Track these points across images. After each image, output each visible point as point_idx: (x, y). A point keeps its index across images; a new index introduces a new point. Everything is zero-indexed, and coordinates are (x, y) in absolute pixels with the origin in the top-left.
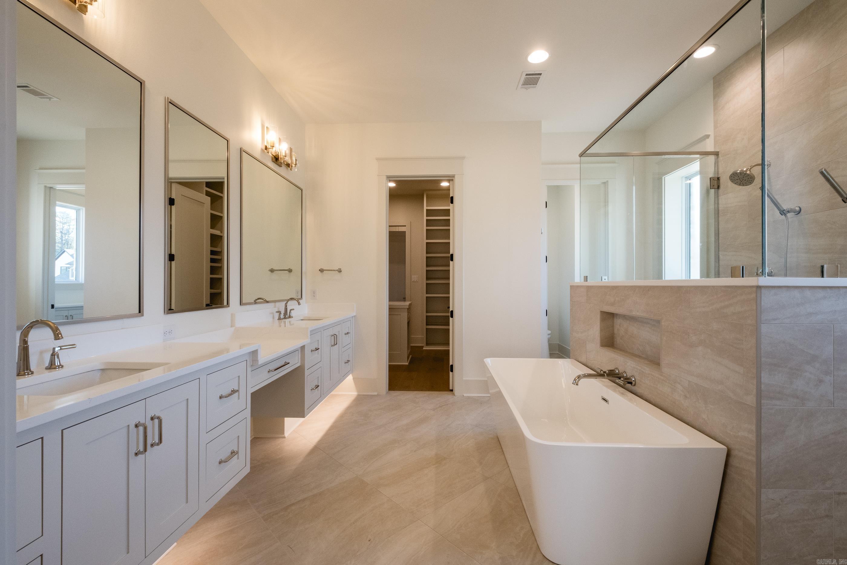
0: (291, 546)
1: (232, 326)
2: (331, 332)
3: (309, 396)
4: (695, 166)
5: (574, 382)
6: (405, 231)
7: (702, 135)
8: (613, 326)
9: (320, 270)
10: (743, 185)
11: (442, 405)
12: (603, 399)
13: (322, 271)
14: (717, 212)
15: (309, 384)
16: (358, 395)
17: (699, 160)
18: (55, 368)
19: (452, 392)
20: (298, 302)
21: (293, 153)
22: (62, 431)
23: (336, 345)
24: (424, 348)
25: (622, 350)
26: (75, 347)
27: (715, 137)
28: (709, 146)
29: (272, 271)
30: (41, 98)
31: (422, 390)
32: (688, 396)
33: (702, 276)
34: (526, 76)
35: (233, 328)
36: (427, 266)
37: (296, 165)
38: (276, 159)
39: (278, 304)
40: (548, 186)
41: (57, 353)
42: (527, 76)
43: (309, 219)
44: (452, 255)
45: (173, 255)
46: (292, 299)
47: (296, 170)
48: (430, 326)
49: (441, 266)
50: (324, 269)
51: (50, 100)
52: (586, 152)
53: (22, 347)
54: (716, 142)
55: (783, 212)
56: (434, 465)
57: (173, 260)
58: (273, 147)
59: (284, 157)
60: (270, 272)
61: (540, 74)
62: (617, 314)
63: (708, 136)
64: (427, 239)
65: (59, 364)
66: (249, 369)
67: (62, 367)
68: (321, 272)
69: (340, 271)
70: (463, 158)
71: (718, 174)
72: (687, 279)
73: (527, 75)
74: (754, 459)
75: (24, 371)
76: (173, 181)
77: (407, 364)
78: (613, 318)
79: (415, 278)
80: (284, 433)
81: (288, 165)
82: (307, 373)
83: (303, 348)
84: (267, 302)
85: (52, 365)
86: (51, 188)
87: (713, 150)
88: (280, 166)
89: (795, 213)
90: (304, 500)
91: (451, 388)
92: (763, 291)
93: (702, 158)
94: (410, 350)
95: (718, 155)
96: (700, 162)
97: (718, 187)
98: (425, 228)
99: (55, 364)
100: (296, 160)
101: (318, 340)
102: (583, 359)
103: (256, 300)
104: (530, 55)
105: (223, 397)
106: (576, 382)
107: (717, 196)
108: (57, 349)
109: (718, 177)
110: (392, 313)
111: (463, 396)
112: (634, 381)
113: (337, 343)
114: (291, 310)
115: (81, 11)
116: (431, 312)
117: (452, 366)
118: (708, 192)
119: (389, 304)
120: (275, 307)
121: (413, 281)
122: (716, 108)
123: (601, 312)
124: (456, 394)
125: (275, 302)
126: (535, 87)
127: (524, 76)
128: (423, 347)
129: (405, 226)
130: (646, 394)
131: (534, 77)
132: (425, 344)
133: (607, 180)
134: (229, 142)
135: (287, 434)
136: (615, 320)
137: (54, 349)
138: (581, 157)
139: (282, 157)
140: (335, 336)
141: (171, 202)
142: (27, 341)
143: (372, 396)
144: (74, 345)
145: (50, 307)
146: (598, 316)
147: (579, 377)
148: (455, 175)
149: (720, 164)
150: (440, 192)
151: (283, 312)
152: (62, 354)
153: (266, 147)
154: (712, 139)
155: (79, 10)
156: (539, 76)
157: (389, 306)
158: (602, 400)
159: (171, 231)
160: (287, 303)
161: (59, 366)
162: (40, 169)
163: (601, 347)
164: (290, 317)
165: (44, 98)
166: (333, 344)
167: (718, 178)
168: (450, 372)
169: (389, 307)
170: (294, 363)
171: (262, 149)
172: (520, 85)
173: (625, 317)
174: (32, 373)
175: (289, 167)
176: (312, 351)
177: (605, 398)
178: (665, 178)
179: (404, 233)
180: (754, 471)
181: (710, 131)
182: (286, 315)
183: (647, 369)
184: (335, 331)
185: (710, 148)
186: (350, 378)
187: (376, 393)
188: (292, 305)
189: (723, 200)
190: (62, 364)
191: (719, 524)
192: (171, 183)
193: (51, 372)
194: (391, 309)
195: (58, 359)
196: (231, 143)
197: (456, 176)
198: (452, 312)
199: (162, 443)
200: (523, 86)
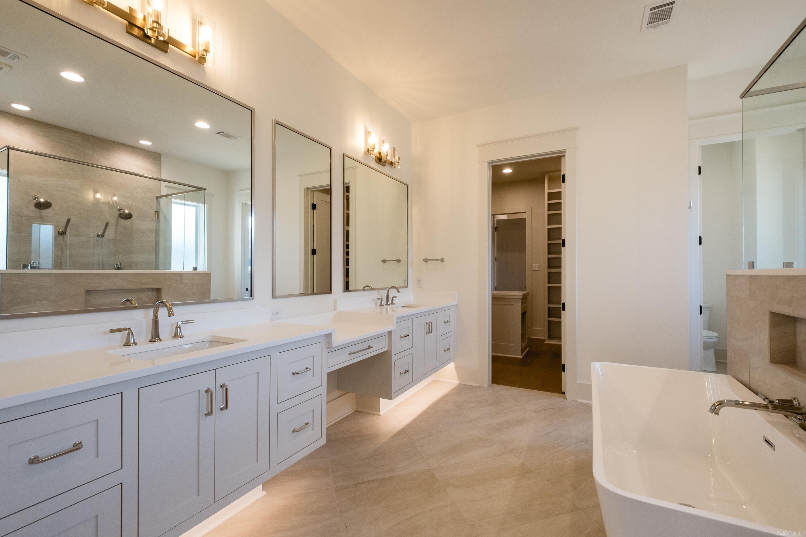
0: (347, 525)
1: (335, 310)
2: (426, 320)
3: (396, 380)
6: (526, 218)
8: (795, 335)
9: (423, 260)
12: (766, 440)
13: (426, 260)
15: (396, 368)
16: (460, 384)
18: (178, 338)
19: (563, 395)
20: (398, 291)
21: (396, 152)
22: (139, 389)
23: (430, 332)
24: (545, 342)
26: (193, 322)
29: (384, 261)
30: (231, 139)
34: (652, 11)
35: (335, 312)
36: (549, 253)
37: (398, 162)
38: (379, 160)
39: (381, 291)
40: (702, 146)
41: (180, 326)
42: (654, 11)
43: (415, 212)
44: (564, 241)
45: (315, 250)
46: (393, 287)
47: (399, 167)
48: (552, 318)
49: (556, 253)
50: (428, 259)
51: (236, 139)
52: (750, 91)
53: (154, 321)
56: (516, 476)
57: (315, 254)
58: (374, 148)
59: (386, 156)
60: (382, 262)
61: (673, 3)
62: (799, 318)
64: (549, 224)
65: (180, 335)
66: (325, 351)
67: (183, 337)
68: (426, 262)
69: (442, 260)
70: (576, 129)
73: (652, 9)
75: (155, 338)
76: (314, 189)
77: (521, 357)
78: (794, 323)
79: (536, 266)
80: (379, 411)
81: (392, 164)
82: (394, 358)
83: (390, 333)
84: (373, 289)
85: (176, 335)
86: (246, 203)
88: (384, 166)
90: (374, 481)
91: (563, 390)
94: (526, 343)
98: (546, 213)
99: (178, 335)
100: (399, 158)
101: (409, 327)
102: (745, 378)
103: (365, 287)
105: (295, 374)
106: (715, 408)
108: (179, 323)
111: (577, 401)
113: (432, 331)
114: (393, 298)
115: (201, 63)
117: (564, 365)
120: (379, 294)
121: (535, 270)
123: (770, 312)
124: (568, 398)
125: (379, 289)
126: (668, 22)
127: (648, 12)
128: (544, 340)
129: (525, 212)
131: (663, 9)
132: (547, 337)
134: (332, 150)
135: (382, 412)
136: (798, 327)
137: (178, 323)
138: (744, 99)
139: (384, 157)
140: (430, 324)
141: (314, 207)
142: (158, 316)
143: (473, 387)
144: (193, 320)
145: (246, 290)
146: (767, 319)
147: (721, 403)
151: (385, 299)
152: (182, 327)
153: (368, 149)
155: (199, 63)
156: (671, 6)
157: (492, 295)
158: (763, 443)
159: (314, 230)
160: (388, 291)
161: (180, 336)
162: (240, 191)
163: (771, 364)
164: (392, 304)
165: (233, 139)
166: (428, 332)
168: (562, 372)
170: (378, 348)
171: (365, 153)
172: (645, 26)
174: (161, 340)
175: (393, 165)
176: (400, 337)
177: (768, 440)
179: (524, 219)
182: (389, 302)
184: (431, 319)
186: (451, 366)
187: (477, 385)
188: (393, 293)
190: (183, 334)
192: (314, 191)
193: (175, 340)
194: (501, 299)
195: (180, 330)
196: (333, 150)
197: (567, 151)
198: (564, 304)
199: (228, 408)
200: (649, 25)
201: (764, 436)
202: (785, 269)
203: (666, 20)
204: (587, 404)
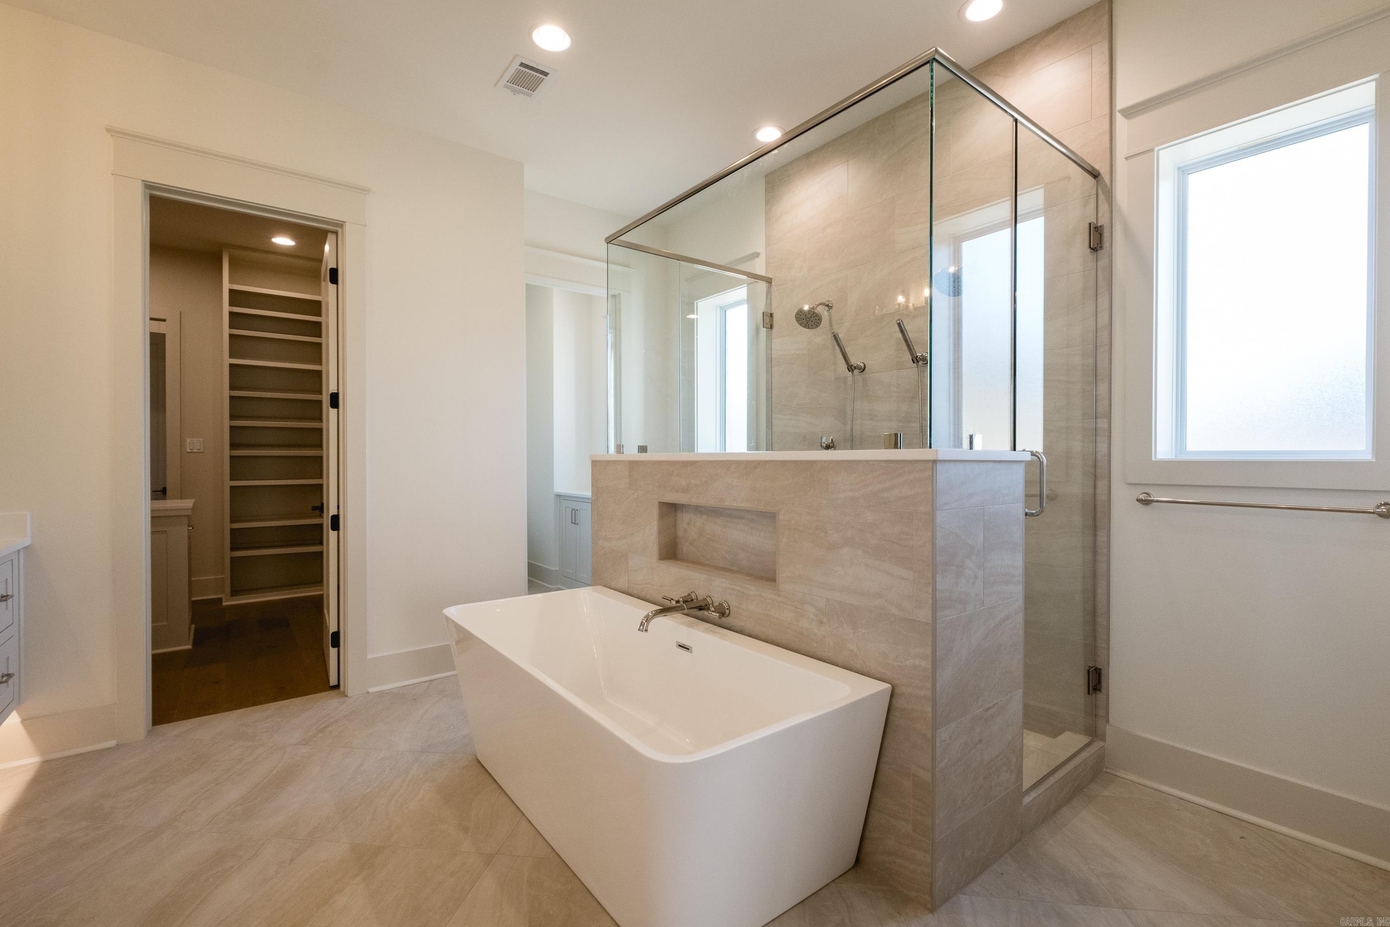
4: (741, 293)
5: (641, 627)
6: (164, 335)
7: (750, 252)
8: (675, 526)
10: (808, 328)
11: (323, 726)
12: (679, 646)
14: (770, 360)
16: (45, 762)
17: (746, 285)
19: (336, 691)
24: (224, 604)
25: (695, 562)
27: (767, 258)
28: (759, 267)
31: (254, 704)
32: (825, 620)
33: (749, 448)
34: (520, 68)
36: (234, 416)
42: (522, 68)
44: (335, 396)
48: (238, 552)
49: (269, 418)
52: (618, 238)
54: (768, 265)
55: (851, 368)
56: (357, 876)
61: (546, 74)
62: (683, 505)
63: (757, 255)
64: (232, 356)
70: (365, 191)
71: (771, 308)
72: (722, 452)
73: (522, 65)
74: (929, 694)
77: (189, 647)
78: (675, 509)
79: (193, 443)
87: (764, 274)
89: (859, 370)
91: (333, 681)
92: (939, 466)
93: (751, 283)
94: (193, 612)
95: (771, 283)
96: (747, 288)
97: (771, 327)
98: (226, 331)
102: (622, 583)
104: (537, 27)
106: (644, 626)
107: (769, 338)
109: (772, 312)
110: (159, 529)
111: (369, 693)
112: (727, 609)
116: (242, 521)
117: (336, 634)
118: (757, 330)
119: (151, 507)
121: (189, 450)
122: (769, 219)
123: (660, 503)
124: (350, 692)
126: (530, 96)
127: (516, 66)
128: (220, 600)
129: (164, 320)
130: (749, 625)
131: (531, 74)
132: (230, 593)
133: (619, 292)
136: (679, 515)
138: (609, 244)
143: (101, 753)
146: (655, 511)
147: (648, 618)
148: (345, 222)
149: (773, 297)
150: (272, 257)
154: (763, 257)
156: (543, 77)
157: (152, 511)
158: (677, 649)
163: (662, 561)
167: (771, 314)
168: (331, 647)
169: (151, 514)
172: (504, 81)
173: (698, 509)
177: (683, 645)
178: (697, 303)
179: (161, 336)
180: (929, 709)
181: (760, 248)
183: (753, 589)
185: (761, 271)
186: (13, 721)
187: (112, 743)
189: (777, 343)
191: (877, 794)
194: (157, 519)
197: (346, 226)
198: (335, 517)
200: (509, 84)
201: (677, 642)
202: (640, 454)
203: (529, 91)
204: (387, 691)
